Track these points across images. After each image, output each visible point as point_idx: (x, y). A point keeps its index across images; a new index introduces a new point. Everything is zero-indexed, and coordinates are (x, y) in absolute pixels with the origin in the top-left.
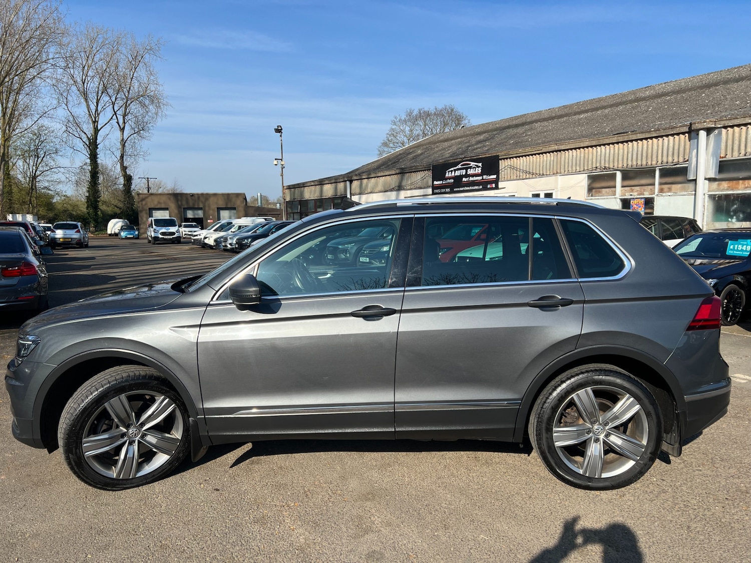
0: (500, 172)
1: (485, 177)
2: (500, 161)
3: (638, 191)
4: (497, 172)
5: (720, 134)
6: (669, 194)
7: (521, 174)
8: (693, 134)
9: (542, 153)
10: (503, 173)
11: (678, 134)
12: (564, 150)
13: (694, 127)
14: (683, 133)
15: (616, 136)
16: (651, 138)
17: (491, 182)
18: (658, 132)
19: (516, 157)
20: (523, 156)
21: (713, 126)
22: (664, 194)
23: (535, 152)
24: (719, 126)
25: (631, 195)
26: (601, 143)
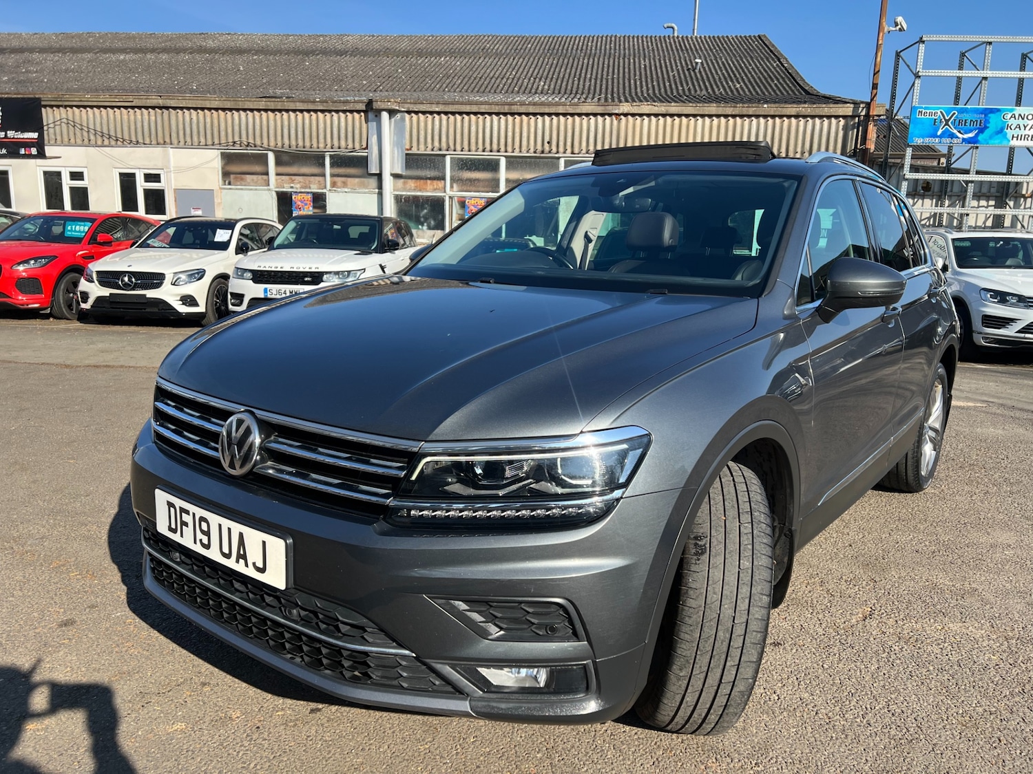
0: (45, 128)
1: (11, 134)
2: (43, 109)
3: (300, 182)
4: (38, 126)
5: (403, 119)
6: (346, 190)
7: (92, 137)
8: (371, 115)
9: (133, 107)
10: (51, 131)
11: (351, 112)
12: (175, 108)
13: (375, 105)
14: (358, 112)
15: (264, 99)
16: (316, 111)
17: (27, 144)
18: (325, 104)
19: (78, 107)
21: (397, 108)
22: (339, 190)
23: (114, 104)
24: (403, 109)
25: (292, 187)
26: (240, 107)
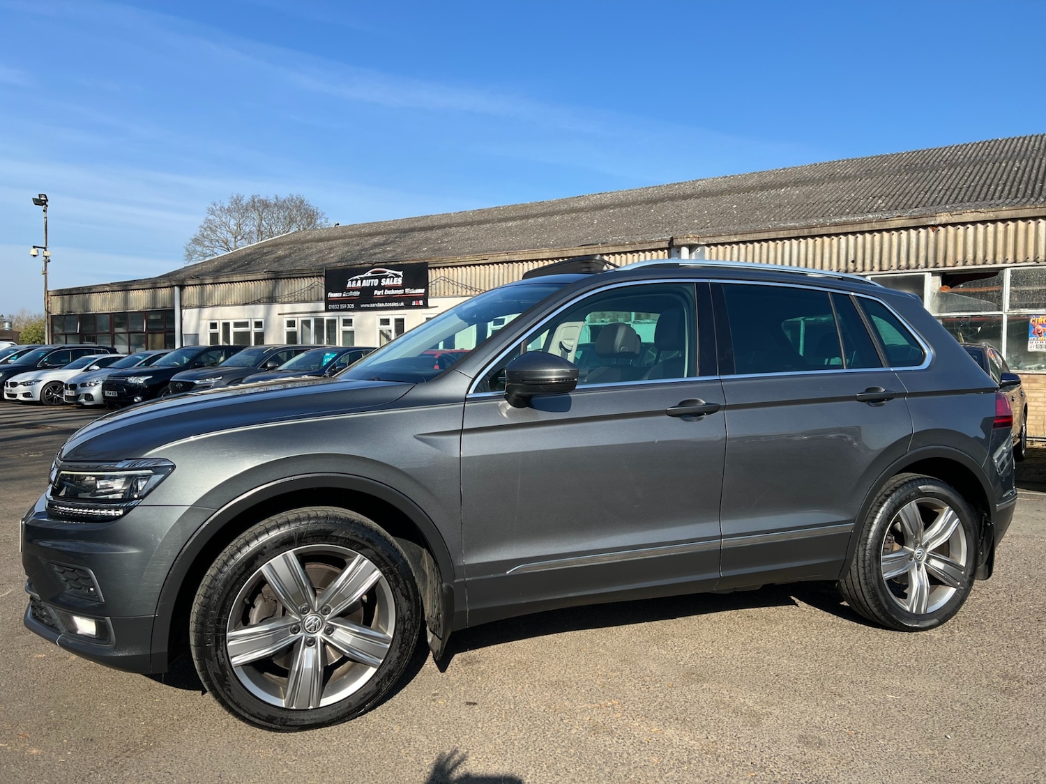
0: (430, 285)
1: (407, 290)
2: (429, 271)
3: (610, 316)
4: (425, 285)
5: (703, 252)
6: (648, 321)
7: (460, 290)
8: (673, 250)
9: (488, 264)
10: (434, 286)
11: (656, 250)
12: (517, 262)
13: (676, 242)
14: (662, 249)
15: (584, 247)
16: (625, 253)
17: (417, 298)
18: (633, 246)
19: (452, 267)
20: (463, 265)
21: (697, 242)
22: (642, 321)
23: (478, 262)
24: (702, 243)
25: (603, 321)
26: (565, 256)
